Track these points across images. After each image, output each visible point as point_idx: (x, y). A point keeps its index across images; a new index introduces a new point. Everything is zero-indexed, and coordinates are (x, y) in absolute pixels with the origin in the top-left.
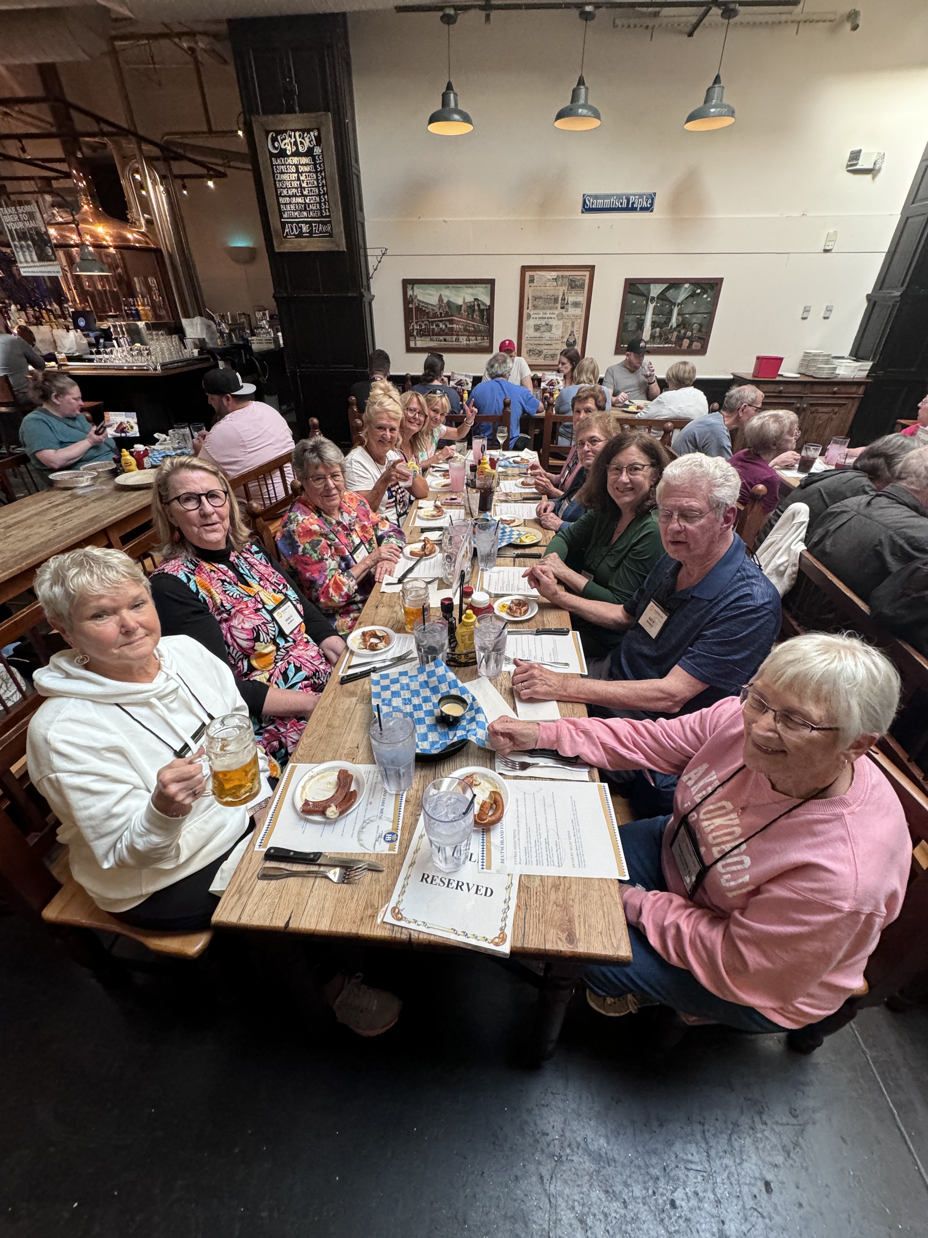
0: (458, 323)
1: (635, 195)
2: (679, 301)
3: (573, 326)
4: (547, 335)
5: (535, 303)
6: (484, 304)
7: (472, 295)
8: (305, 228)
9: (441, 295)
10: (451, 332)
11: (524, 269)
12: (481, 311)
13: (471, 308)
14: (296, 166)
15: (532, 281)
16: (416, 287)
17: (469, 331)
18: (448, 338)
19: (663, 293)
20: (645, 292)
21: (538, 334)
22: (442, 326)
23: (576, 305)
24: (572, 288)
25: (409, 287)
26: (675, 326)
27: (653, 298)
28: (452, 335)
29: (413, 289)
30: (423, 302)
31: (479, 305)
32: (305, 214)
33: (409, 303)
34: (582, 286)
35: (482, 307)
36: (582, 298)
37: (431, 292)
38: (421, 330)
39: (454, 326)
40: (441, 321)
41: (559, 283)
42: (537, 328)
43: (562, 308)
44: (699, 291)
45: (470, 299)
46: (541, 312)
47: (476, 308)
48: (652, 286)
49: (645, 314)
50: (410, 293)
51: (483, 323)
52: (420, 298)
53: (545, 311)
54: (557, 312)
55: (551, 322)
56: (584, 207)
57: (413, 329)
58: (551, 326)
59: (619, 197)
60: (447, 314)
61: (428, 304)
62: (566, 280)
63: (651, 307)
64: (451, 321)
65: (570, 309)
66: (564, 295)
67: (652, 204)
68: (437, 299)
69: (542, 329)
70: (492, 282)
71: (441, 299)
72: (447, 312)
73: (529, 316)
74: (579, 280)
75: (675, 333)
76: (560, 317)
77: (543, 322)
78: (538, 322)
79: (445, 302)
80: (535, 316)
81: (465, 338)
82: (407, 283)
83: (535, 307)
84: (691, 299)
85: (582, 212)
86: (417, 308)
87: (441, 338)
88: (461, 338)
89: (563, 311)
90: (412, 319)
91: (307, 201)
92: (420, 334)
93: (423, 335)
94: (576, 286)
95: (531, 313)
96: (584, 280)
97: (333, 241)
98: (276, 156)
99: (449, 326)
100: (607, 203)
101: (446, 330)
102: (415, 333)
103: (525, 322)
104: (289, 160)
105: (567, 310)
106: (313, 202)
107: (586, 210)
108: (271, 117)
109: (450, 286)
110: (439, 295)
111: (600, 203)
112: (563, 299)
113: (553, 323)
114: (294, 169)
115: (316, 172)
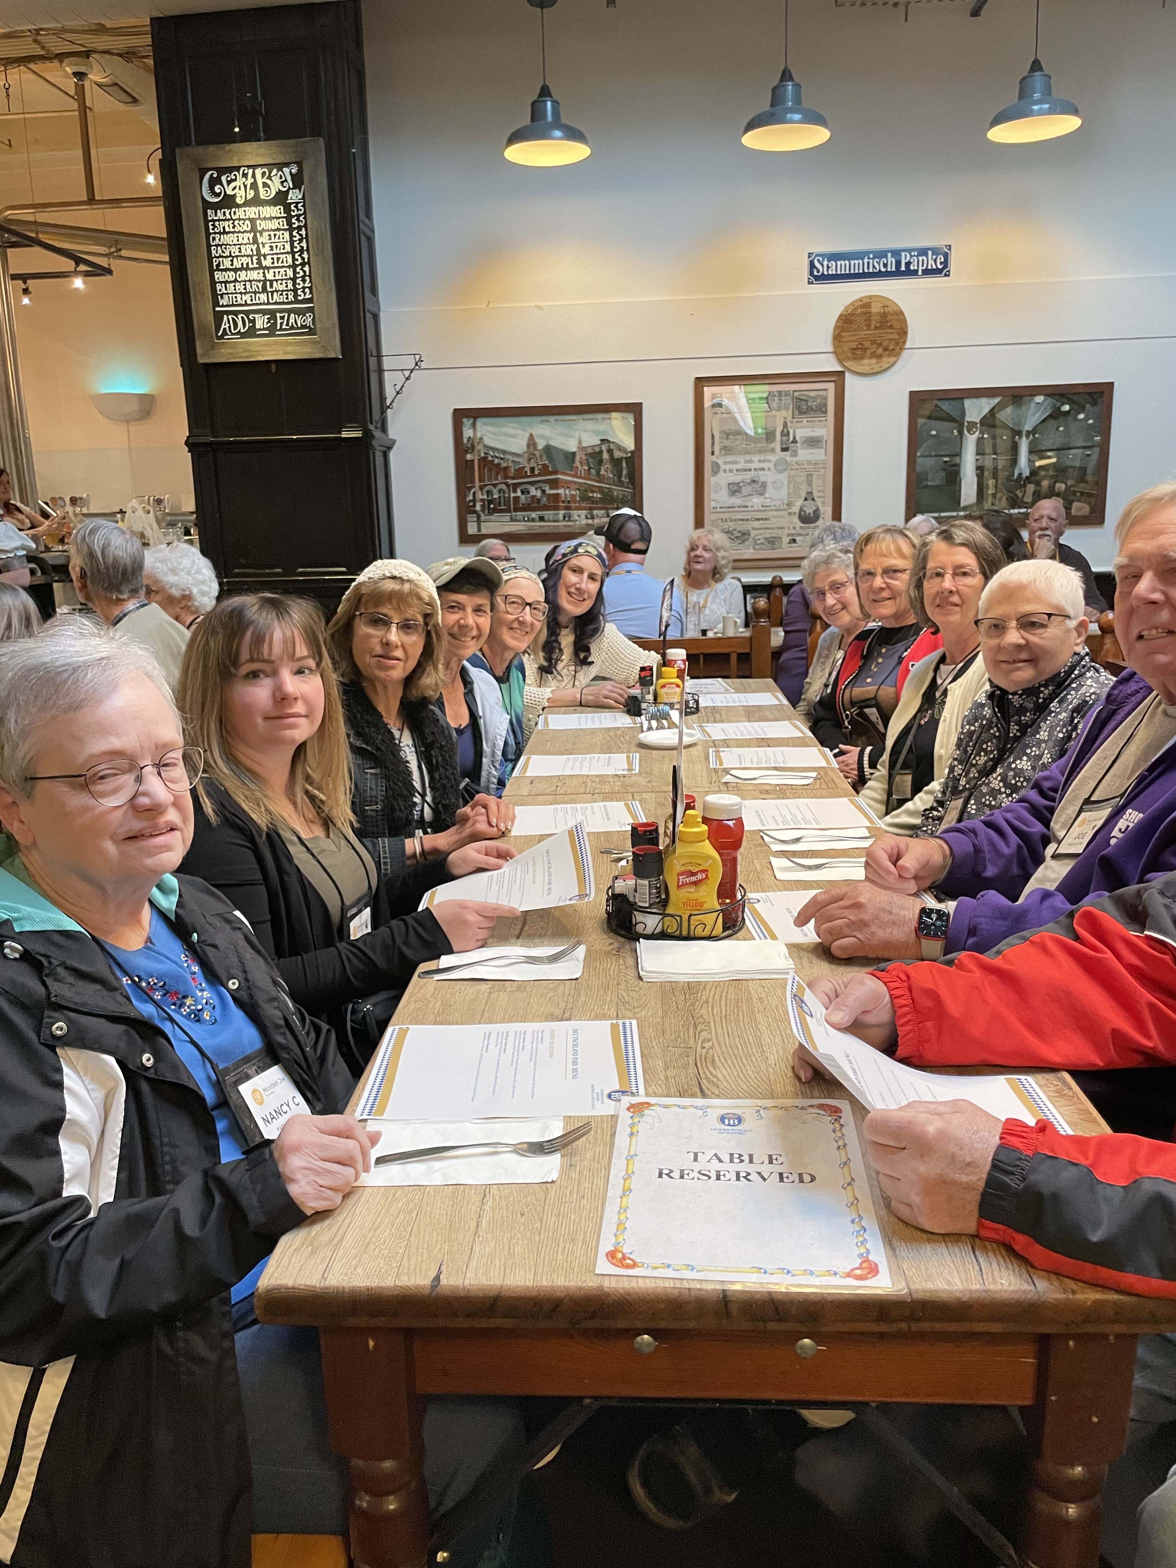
0: (567, 485)
1: (909, 251)
2: (1028, 427)
3: (810, 484)
4: (756, 501)
5: (727, 443)
6: (620, 448)
7: (597, 433)
8: (261, 322)
9: (531, 435)
10: (554, 503)
11: (700, 382)
12: (616, 463)
13: (595, 456)
14: (253, 221)
15: (718, 404)
16: (480, 422)
17: (591, 500)
18: (547, 514)
19: (992, 412)
20: (955, 414)
21: (737, 501)
22: (534, 491)
23: (813, 442)
24: (801, 413)
25: (467, 422)
26: (1026, 473)
27: (972, 425)
28: (556, 508)
29: (474, 425)
30: (494, 449)
31: (610, 451)
32: (263, 297)
33: (466, 452)
35: (617, 454)
36: (825, 430)
37: (515, 432)
38: (490, 502)
40: (532, 483)
41: (774, 405)
42: (735, 489)
43: (784, 450)
44: (1066, 408)
45: (591, 440)
46: (741, 459)
47: (606, 456)
48: (967, 403)
49: (959, 455)
50: (468, 433)
51: (620, 483)
52: (488, 441)
53: (748, 457)
54: (773, 458)
55: (763, 477)
56: (811, 273)
57: (474, 500)
58: (764, 485)
59: (880, 254)
60: (545, 470)
61: (504, 452)
62: (787, 400)
63: (970, 442)
64: (554, 484)
65: (800, 452)
66: (785, 425)
67: (945, 263)
68: (524, 443)
69: (746, 490)
70: (635, 410)
71: (532, 442)
72: (544, 465)
73: (716, 468)
74: (814, 398)
75: (1031, 488)
76: (782, 467)
77: (747, 476)
78: (737, 478)
79: (540, 447)
80: (728, 467)
81: (583, 513)
82: (460, 416)
83: (726, 450)
84: (1051, 423)
85: (810, 283)
86: (483, 461)
87: (534, 515)
88: (575, 514)
89: (787, 456)
90: (473, 482)
91: (270, 276)
92: (489, 508)
93: (495, 511)
94: (810, 409)
95: (720, 462)
96: (826, 398)
97: (315, 342)
98: (216, 207)
99: (549, 492)
100: (857, 266)
101: (544, 500)
102: (478, 507)
103: (710, 481)
104: (240, 213)
105: (795, 453)
106: (281, 277)
107: (818, 278)
108: (211, 148)
109: (552, 419)
110: (528, 435)
111: (842, 266)
112: (785, 434)
113: (768, 477)
114: (247, 226)
115: (291, 230)
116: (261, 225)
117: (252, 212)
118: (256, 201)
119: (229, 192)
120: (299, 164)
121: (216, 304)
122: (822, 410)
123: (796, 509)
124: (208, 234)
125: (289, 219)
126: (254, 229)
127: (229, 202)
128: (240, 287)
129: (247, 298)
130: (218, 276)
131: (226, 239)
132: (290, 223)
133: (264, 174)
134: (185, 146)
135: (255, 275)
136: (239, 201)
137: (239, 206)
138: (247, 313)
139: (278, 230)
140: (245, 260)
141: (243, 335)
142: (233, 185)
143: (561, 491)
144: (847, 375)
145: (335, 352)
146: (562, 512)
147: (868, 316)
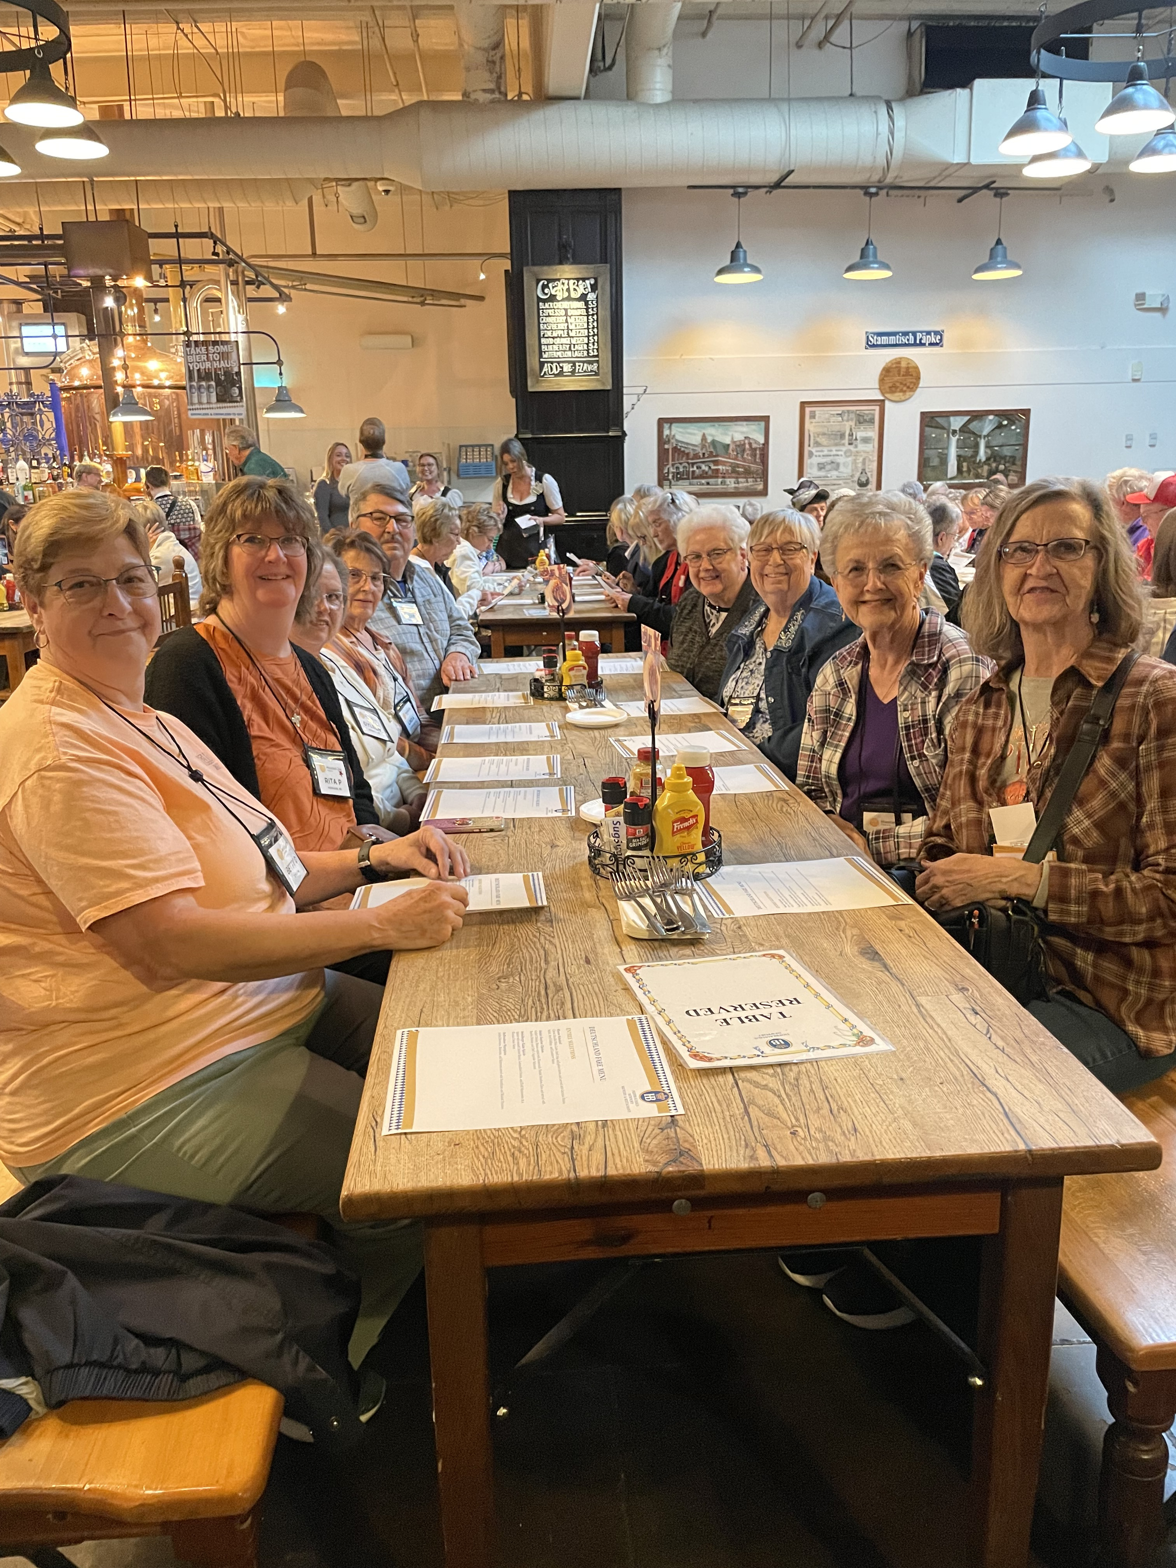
0: (724, 463)
1: (921, 332)
2: (985, 433)
3: (864, 464)
4: (834, 474)
5: (818, 440)
6: (756, 442)
7: (742, 433)
8: (567, 368)
9: (704, 433)
10: (716, 474)
11: (803, 404)
12: (753, 450)
13: (740, 447)
14: (566, 310)
15: (813, 416)
16: (674, 426)
17: (738, 473)
18: (711, 481)
19: (965, 425)
20: (945, 425)
21: (822, 473)
22: (704, 467)
23: (866, 440)
24: (860, 423)
25: (666, 426)
26: (983, 459)
27: (954, 432)
28: (717, 477)
29: (670, 428)
30: (681, 442)
31: (750, 444)
32: (569, 354)
33: (665, 443)
35: (754, 446)
36: (873, 434)
37: (692, 431)
38: (678, 474)
40: (703, 462)
41: (845, 418)
42: (821, 467)
43: (850, 444)
44: (1005, 422)
45: (739, 437)
46: (825, 449)
47: (747, 446)
48: (952, 419)
49: (947, 448)
50: (666, 432)
51: (755, 462)
52: (678, 437)
53: (829, 448)
54: (844, 449)
55: (838, 459)
56: (867, 343)
57: (668, 473)
58: (838, 465)
59: (905, 334)
60: (711, 455)
61: (687, 444)
62: (852, 416)
63: (954, 440)
64: (716, 463)
65: (859, 445)
66: (851, 430)
67: (941, 340)
68: (700, 438)
69: (828, 467)
70: (766, 419)
71: (704, 438)
72: (711, 452)
73: (811, 454)
74: (868, 415)
75: (986, 468)
76: (848, 454)
77: (828, 459)
78: (822, 460)
79: (709, 441)
80: (818, 454)
81: (733, 480)
82: (661, 422)
83: (817, 444)
84: (998, 431)
85: (866, 349)
86: (675, 449)
87: (703, 481)
88: (728, 481)
89: (851, 448)
90: (668, 461)
91: (574, 341)
92: (677, 477)
93: (681, 479)
94: (865, 421)
95: (814, 450)
96: (874, 415)
97: (598, 380)
98: (545, 301)
99: (713, 467)
100: (892, 340)
101: (710, 473)
102: (670, 477)
103: (807, 461)
104: (558, 305)
105: (856, 446)
106: (580, 343)
107: (871, 346)
108: (545, 268)
109: (716, 424)
110: (701, 434)
111: (885, 340)
112: (851, 435)
113: (841, 460)
114: (563, 312)
115: (588, 316)
116: (570, 313)
117: (566, 304)
118: (569, 299)
119: (553, 293)
120: (596, 279)
121: (541, 356)
122: (872, 421)
123: (856, 479)
124: (539, 316)
125: (587, 309)
126: (566, 315)
127: (552, 298)
128: (556, 348)
129: (559, 354)
130: (543, 341)
131: (549, 319)
132: (587, 312)
133: (574, 283)
134: (527, 265)
135: (564, 341)
136: (558, 298)
137: (558, 301)
138: (559, 363)
139: (581, 315)
140: (560, 332)
141: (556, 375)
142: (555, 289)
143: (720, 467)
144: (887, 402)
145: (609, 387)
146: (720, 480)
147: (899, 369)
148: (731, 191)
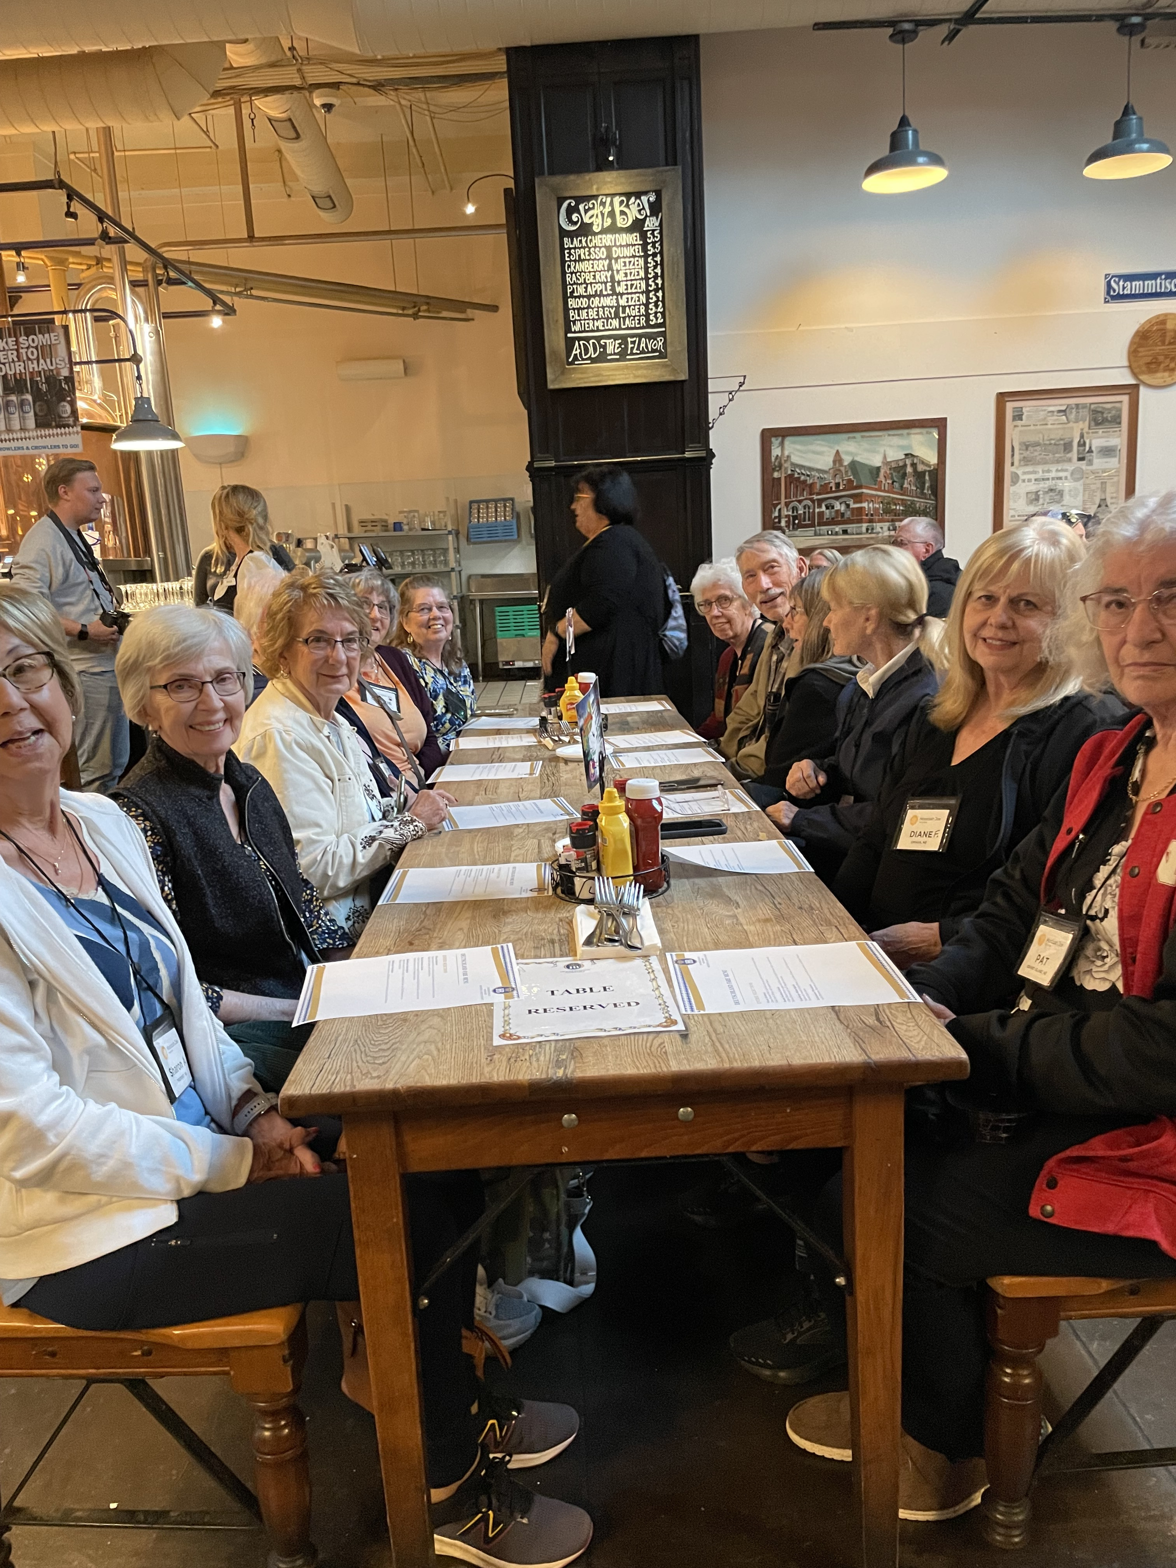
0: (871, 498)
3: (1104, 491)
5: (1026, 454)
6: (924, 462)
7: (902, 447)
8: (612, 347)
9: (838, 451)
10: (858, 516)
11: (1002, 398)
12: (919, 476)
13: (899, 470)
14: (609, 249)
15: (1018, 416)
16: (788, 441)
17: (895, 513)
18: (850, 527)
22: (838, 506)
23: (1108, 452)
24: (1097, 424)
25: (776, 442)
28: (860, 521)
29: (782, 444)
30: (802, 467)
31: (914, 465)
32: (615, 323)
33: (774, 470)
34: (1117, 420)
35: (921, 468)
36: (1118, 440)
37: (819, 448)
38: (795, 518)
39: (865, 505)
40: (837, 498)
41: (1072, 416)
42: (1033, 498)
43: (1081, 459)
45: (895, 455)
46: (1039, 469)
47: (909, 469)
50: (776, 451)
51: (923, 495)
52: (795, 459)
53: (1046, 467)
54: (1070, 467)
55: (1060, 485)
56: (1108, 293)
57: (779, 517)
58: (1061, 493)
59: (1172, 275)
60: (850, 485)
61: (810, 469)
62: (1085, 412)
64: (858, 498)
65: (1096, 461)
66: (1082, 436)
68: (831, 459)
70: (940, 424)
71: (838, 459)
72: (850, 481)
73: (1015, 479)
74: (1110, 410)
76: (1077, 475)
77: (1045, 485)
78: (1033, 487)
79: (846, 463)
80: (1026, 477)
81: (886, 525)
82: (768, 436)
83: (1026, 461)
85: (1106, 302)
86: (790, 478)
87: (837, 529)
88: (878, 526)
89: (1083, 465)
90: (779, 498)
91: (623, 302)
92: (794, 523)
93: (800, 526)
94: (1105, 421)
95: (1019, 472)
96: (1120, 410)
97: (665, 366)
98: (571, 235)
99: (853, 506)
100: (1150, 286)
101: (848, 514)
103: (1009, 490)
104: (596, 240)
105: (1090, 463)
106: (633, 302)
107: (1113, 296)
108: (572, 177)
109: (858, 435)
110: (835, 452)
111: (1137, 286)
112: (1082, 444)
113: (1066, 485)
114: (603, 253)
115: (646, 256)
116: (616, 252)
117: (608, 239)
118: (613, 229)
119: (586, 220)
120: (658, 194)
121: (568, 330)
124: (563, 261)
125: (644, 246)
126: (609, 257)
127: (585, 230)
128: (593, 314)
129: (599, 324)
130: (572, 303)
131: (581, 266)
132: (645, 250)
133: (622, 202)
134: (542, 173)
135: (607, 301)
136: (596, 229)
137: (596, 234)
138: (598, 339)
139: (634, 256)
140: (599, 287)
141: (593, 360)
142: (590, 213)
144: (1142, 389)
145: (684, 376)
146: (865, 525)
147: (1163, 332)
148: (890, 31)
